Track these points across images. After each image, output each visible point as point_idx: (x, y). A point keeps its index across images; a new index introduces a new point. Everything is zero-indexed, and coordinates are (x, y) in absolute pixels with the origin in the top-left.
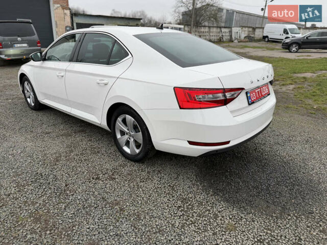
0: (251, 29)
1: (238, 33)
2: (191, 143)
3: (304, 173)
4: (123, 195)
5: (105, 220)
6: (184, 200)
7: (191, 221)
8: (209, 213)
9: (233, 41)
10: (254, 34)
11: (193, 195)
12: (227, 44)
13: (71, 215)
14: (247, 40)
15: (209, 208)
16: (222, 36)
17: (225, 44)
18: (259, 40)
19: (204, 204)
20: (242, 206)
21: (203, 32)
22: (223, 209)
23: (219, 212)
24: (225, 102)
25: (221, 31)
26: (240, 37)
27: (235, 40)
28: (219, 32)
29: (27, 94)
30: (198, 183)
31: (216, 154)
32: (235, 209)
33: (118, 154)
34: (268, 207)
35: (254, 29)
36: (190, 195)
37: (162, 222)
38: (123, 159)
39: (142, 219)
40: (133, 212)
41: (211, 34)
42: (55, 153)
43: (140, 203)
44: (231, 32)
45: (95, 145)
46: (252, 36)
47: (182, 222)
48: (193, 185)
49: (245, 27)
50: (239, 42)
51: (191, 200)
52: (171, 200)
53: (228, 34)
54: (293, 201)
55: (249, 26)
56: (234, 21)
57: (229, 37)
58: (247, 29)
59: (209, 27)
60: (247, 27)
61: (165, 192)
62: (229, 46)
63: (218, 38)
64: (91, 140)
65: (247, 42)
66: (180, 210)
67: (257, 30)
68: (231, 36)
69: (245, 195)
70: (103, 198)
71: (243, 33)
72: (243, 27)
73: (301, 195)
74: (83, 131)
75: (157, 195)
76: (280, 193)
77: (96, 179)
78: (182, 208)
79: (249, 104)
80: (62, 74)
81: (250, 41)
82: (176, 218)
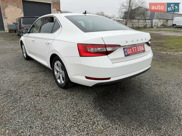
0: (165, 21)
1: (157, 23)
2: (87, 78)
3: (166, 103)
4: (46, 106)
5: (29, 118)
6: (79, 112)
7: (77, 124)
8: (90, 121)
9: (153, 27)
10: (167, 23)
11: (86, 109)
12: (149, 29)
13: (13, 113)
14: (162, 27)
15: (92, 118)
16: (146, 24)
17: (147, 29)
18: (170, 27)
19: (90, 115)
20: (113, 119)
21: (135, 22)
22: (100, 120)
23: (97, 121)
24: (107, 53)
25: (146, 22)
26: (158, 25)
27: (154, 27)
28: (144, 22)
29: (23, 52)
30: (93, 103)
31: (101, 85)
32: (108, 120)
33: (56, 84)
34: (131, 121)
35: (167, 20)
36: (85, 109)
37: (60, 123)
38: (57, 86)
39: (49, 120)
40: (46, 115)
41: (139, 23)
42: (24, 81)
43: (53, 111)
44: (152, 22)
45: (47, 78)
46: (166, 24)
47: (71, 124)
48: (89, 104)
49: (161, 19)
50: (157, 28)
51: (84, 112)
52: (72, 111)
53: (150, 23)
54: (150, 120)
55: (164, 18)
56: (155, 16)
57: (151, 25)
58: (162, 20)
59: (139, 19)
60: (163, 19)
61: (71, 106)
62: (150, 30)
63: (144, 25)
64: (45, 76)
65: (162, 28)
66: (74, 117)
67: (169, 21)
68: (152, 25)
69: (119, 113)
70: (35, 106)
71: (160, 23)
72: (160, 19)
73: (158, 117)
74: (44, 71)
75: (65, 108)
76: (143, 114)
77: (37, 96)
78: (76, 117)
79: (125, 56)
80: (33, 40)
81: (164, 28)
82: (69, 122)
